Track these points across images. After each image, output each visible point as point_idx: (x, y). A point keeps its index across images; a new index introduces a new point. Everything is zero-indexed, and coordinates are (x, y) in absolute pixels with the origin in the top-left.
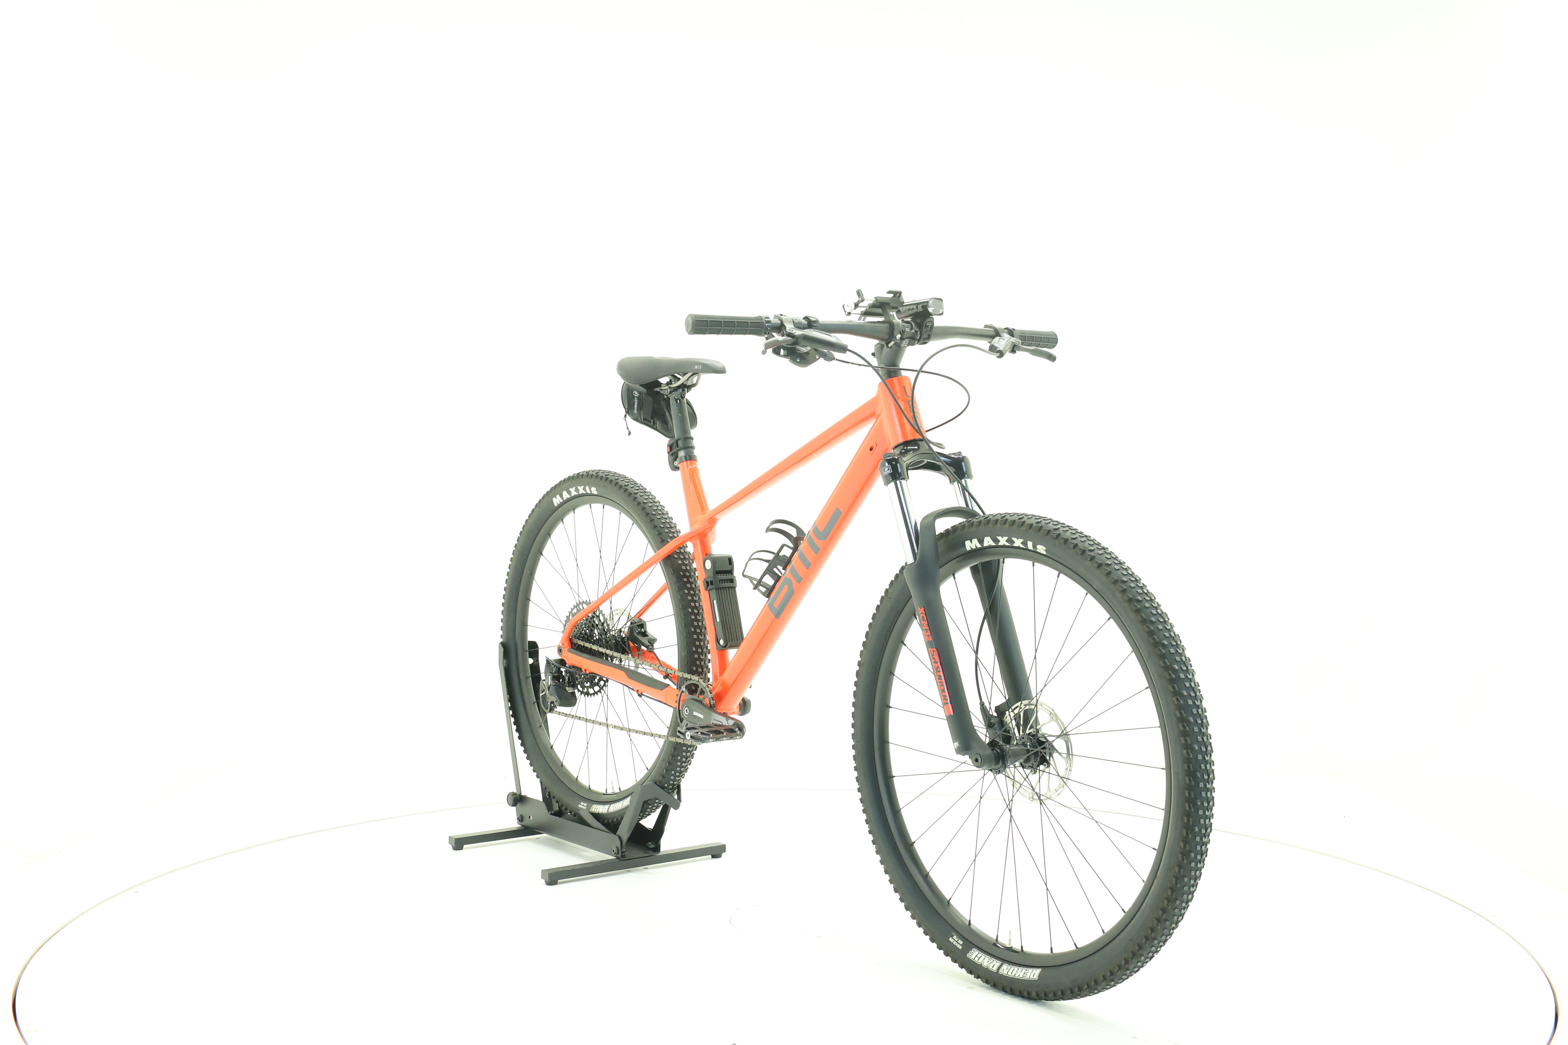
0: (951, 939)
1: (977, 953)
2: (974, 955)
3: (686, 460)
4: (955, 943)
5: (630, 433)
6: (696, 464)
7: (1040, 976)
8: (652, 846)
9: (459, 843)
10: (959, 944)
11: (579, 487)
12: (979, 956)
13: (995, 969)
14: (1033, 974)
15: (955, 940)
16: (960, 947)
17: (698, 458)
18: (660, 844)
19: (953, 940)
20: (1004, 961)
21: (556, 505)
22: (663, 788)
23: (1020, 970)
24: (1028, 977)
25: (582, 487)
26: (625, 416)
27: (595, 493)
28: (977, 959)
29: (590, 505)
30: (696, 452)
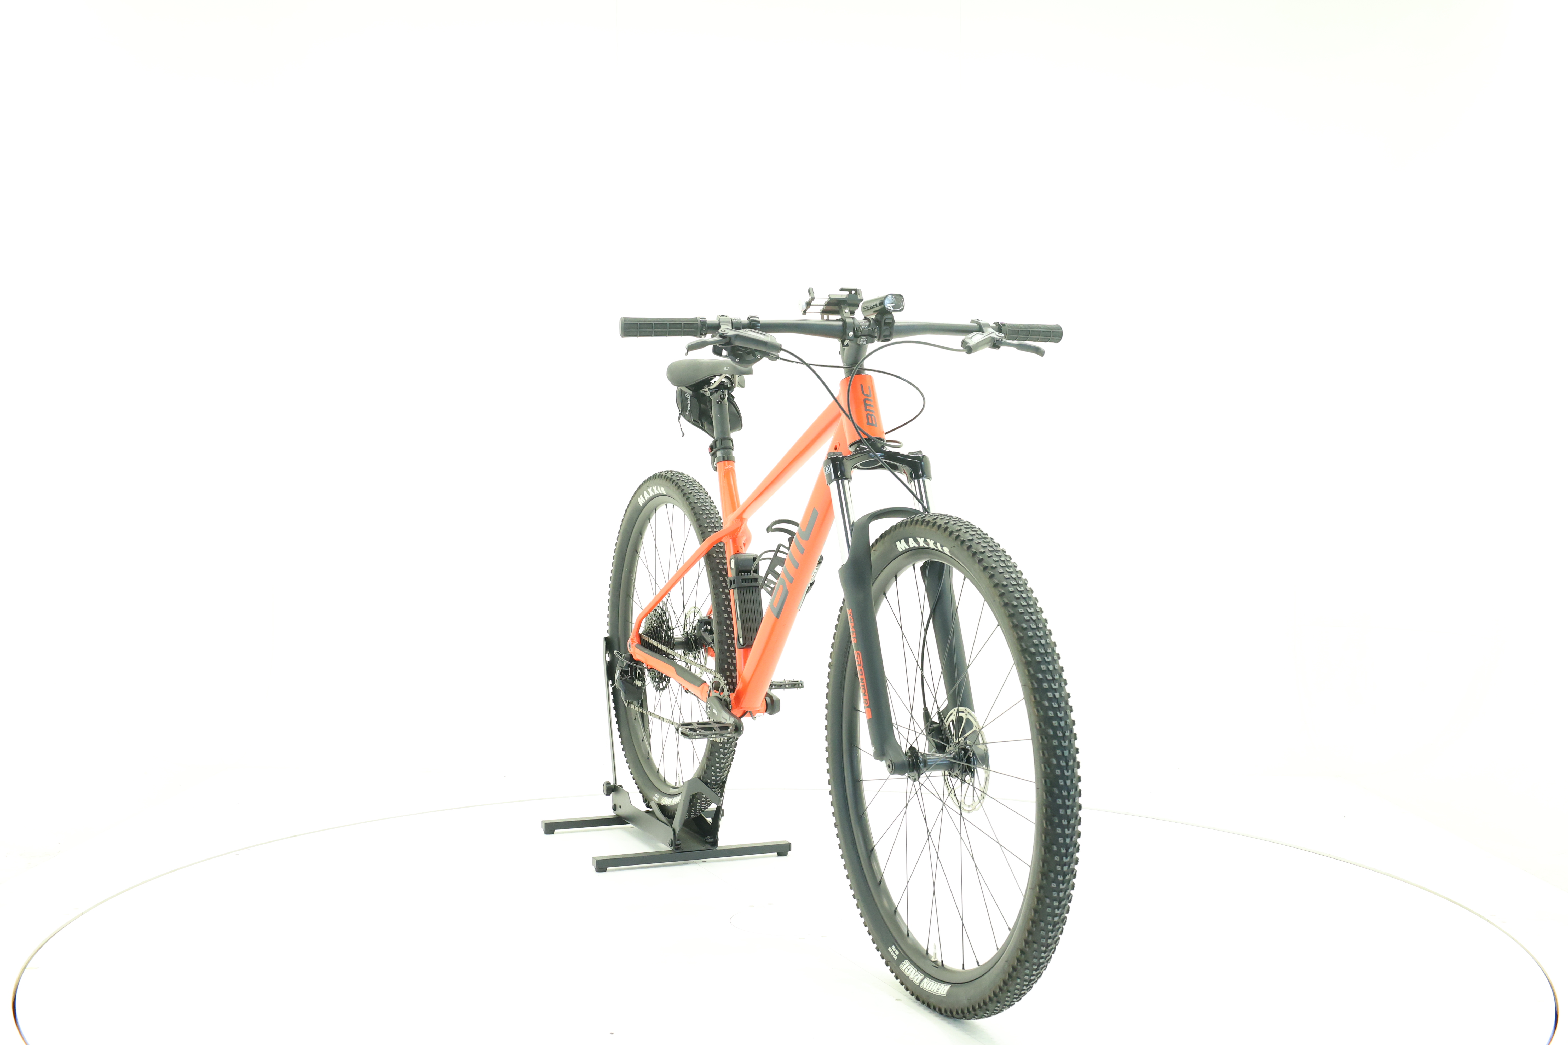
0: (890, 949)
1: (908, 964)
2: (906, 967)
3: (724, 460)
4: (892, 953)
5: (683, 434)
6: (733, 465)
7: (948, 993)
8: (711, 840)
9: (550, 828)
10: (895, 954)
11: (653, 487)
12: (908, 968)
13: (918, 982)
14: (942, 990)
15: (892, 950)
16: (896, 957)
17: (736, 459)
18: (718, 838)
19: (891, 950)
20: (927, 975)
21: (641, 505)
22: (706, 783)
23: (936, 984)
24: (939, 993)
25: (656, 487)
26: (679, 417)
27: (665, 493)
28: (906, 970)
29: (666, 505)
30: (734, 453)
